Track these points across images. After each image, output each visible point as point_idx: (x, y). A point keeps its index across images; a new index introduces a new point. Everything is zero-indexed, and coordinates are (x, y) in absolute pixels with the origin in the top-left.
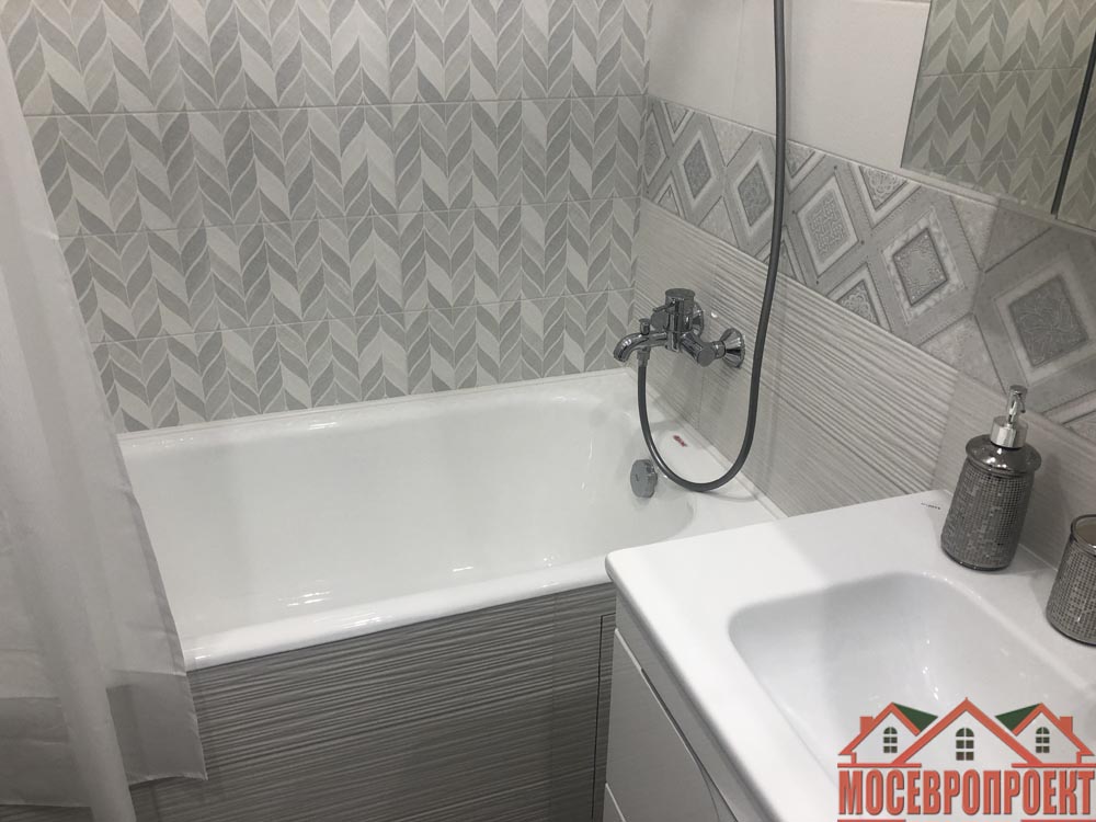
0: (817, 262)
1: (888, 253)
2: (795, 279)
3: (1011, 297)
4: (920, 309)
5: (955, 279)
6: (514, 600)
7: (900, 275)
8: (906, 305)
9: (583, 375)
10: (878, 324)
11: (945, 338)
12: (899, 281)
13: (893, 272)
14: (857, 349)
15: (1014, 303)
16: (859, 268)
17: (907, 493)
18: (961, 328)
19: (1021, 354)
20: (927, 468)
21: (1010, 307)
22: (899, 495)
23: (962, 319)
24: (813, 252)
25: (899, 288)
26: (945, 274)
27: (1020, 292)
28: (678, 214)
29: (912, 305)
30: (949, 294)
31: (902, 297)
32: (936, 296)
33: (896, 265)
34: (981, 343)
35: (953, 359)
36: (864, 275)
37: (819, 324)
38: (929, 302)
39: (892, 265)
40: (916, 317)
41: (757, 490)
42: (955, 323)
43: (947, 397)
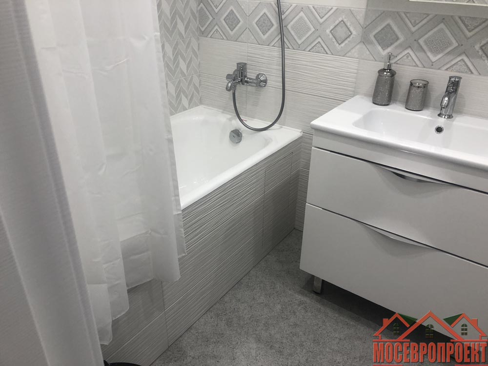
0: (298, 41)
1: (328, 31)
2: (289, 48)
3: (374, 33)
4: (343, 45)
5: (354, 33)
6: (248, 168)
7: (334, 37)
8: (338, 45)
9: (189, 110)
10: (327, 53)
11: (353, 51)
12: (334, 38)
13: (331, 36)
14: (320, 64)
15: (376, 34)
16: (317, 38)
17: (345, 101)
18: (358, 46)
19: (379, 48)
20: (351, 91)
21: (374, 36)
22: (342, 103)
23: (358, 44)
24: (296, 37)
25: (334, 40)
26: (350, 32)
27: (377, 31)
28: (223, 39)
29: (339, 44)
30: (353, 37)
31: (335, 43)
32: (348, 39)
33: (332, 34)
34: (366, 49)
35: (357, 56)
36: (319, 40)
37: (301, 61)
38: (346, 42)
39: (330, 34)
40: (342, 47)
41: (281, 126)
42: (357, 45)
43: (356, 68)
